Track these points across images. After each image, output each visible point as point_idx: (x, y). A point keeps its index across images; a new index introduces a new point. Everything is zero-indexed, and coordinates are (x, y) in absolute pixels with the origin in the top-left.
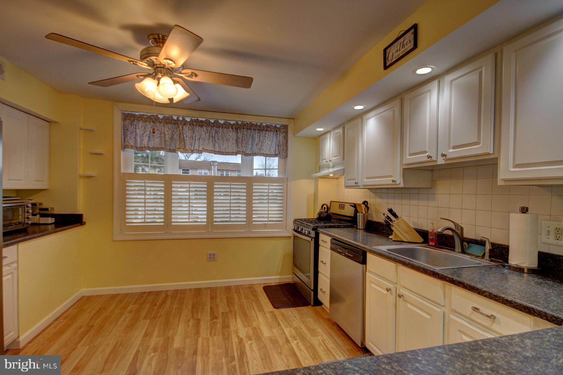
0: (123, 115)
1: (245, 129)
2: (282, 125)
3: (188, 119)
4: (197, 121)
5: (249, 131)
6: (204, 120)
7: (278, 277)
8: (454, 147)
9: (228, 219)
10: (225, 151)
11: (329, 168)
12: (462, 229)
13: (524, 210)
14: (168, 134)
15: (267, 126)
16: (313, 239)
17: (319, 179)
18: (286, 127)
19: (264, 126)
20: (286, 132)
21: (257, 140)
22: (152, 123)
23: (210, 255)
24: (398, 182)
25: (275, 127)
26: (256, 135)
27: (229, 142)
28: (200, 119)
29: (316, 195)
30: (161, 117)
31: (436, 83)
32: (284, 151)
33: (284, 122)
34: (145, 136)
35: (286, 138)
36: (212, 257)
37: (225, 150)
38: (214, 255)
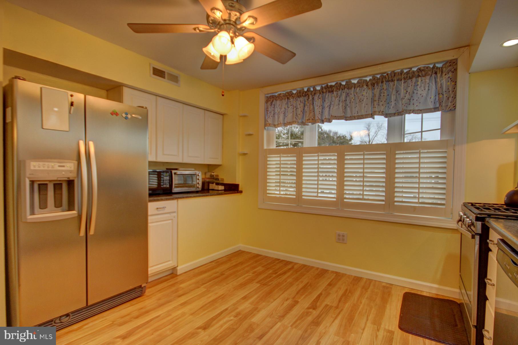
0: (266, 98)
1: (385, 82)
2: (446, 62)
3: (318, 88)
4: (327, 87)
5: (391, 84)
6: (333, 84)
9: (361, 197)
10: (357, 115)
14: (300, 107)
15: (420, 70)
18: (453, 63)
19: (414, 72)
20: (455, 71)
21: (402, 93)
22: (286, 99)
23: (339, 235)
25: (434, 67)
26: (402, 86)
27: (362, 103)
28: (329, 84)
30: (294, 92)
32: (450, 99)
34: (281, 113)
35: (454, 81)
36: (341, 239)
37: (358, 113)
38: (343, 236)
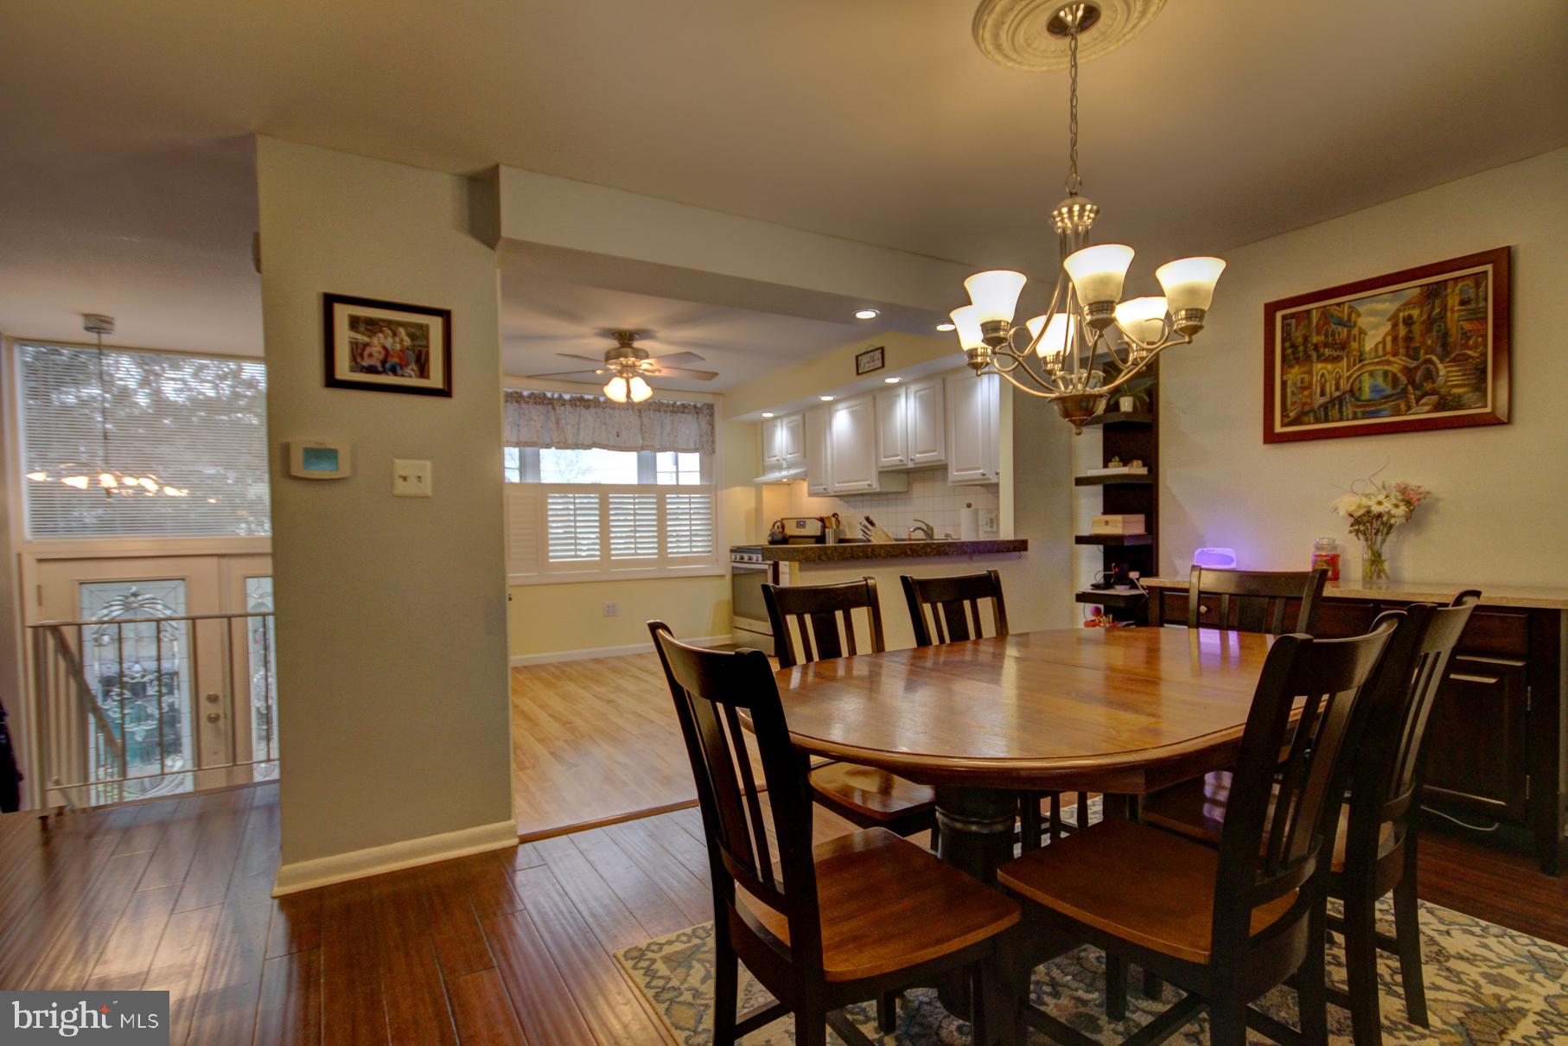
1: (651, 411)
2: (705, 404)
3: (567, 397)
4: (582, 399)
6: (591, 397)
7: (708, 638)
8: (920, 453)
9: (634, 552)
10: (625, 446)
11: (780, 468)
12: (932, 529)
13: (969, 506)
14: (540, 421)
15: (684, 406)
16: (771, 567)
17: (764, 487)
18: (710, 407)
19: (678, 407)
20: (712, 415)
21: (668, 428)
22: (515, 403)
23: (608, 606)
24: (874, 486)
25: (695, 406)
27: (630, 432)
29: (758, 509)
30: (526, 393)
31: (903, 389)
32: (709, 442)
33: (708, 399)
35: (712, 425)
36: (611, 611)
38: (614, 606)
